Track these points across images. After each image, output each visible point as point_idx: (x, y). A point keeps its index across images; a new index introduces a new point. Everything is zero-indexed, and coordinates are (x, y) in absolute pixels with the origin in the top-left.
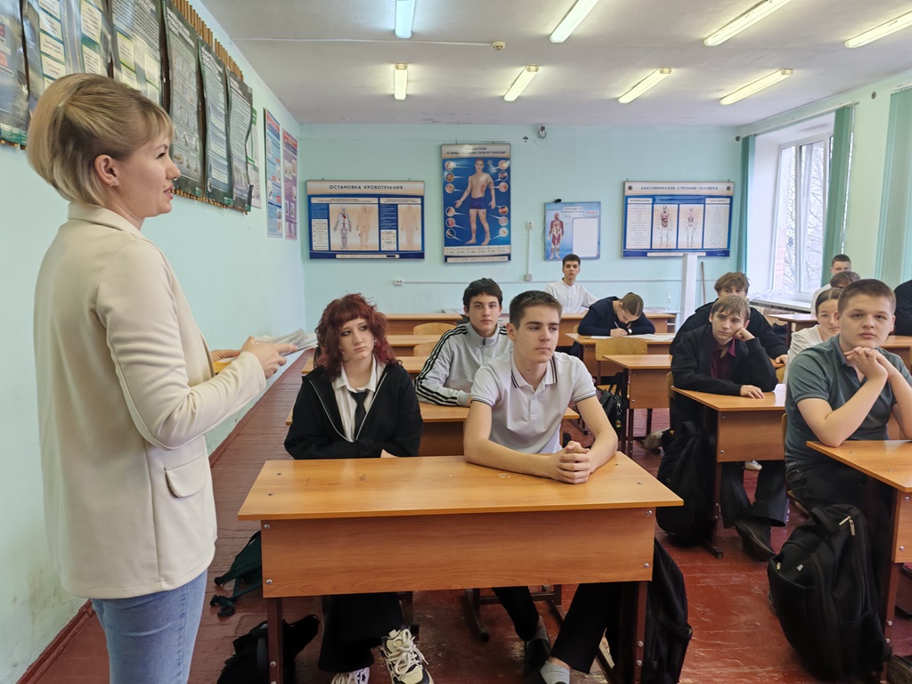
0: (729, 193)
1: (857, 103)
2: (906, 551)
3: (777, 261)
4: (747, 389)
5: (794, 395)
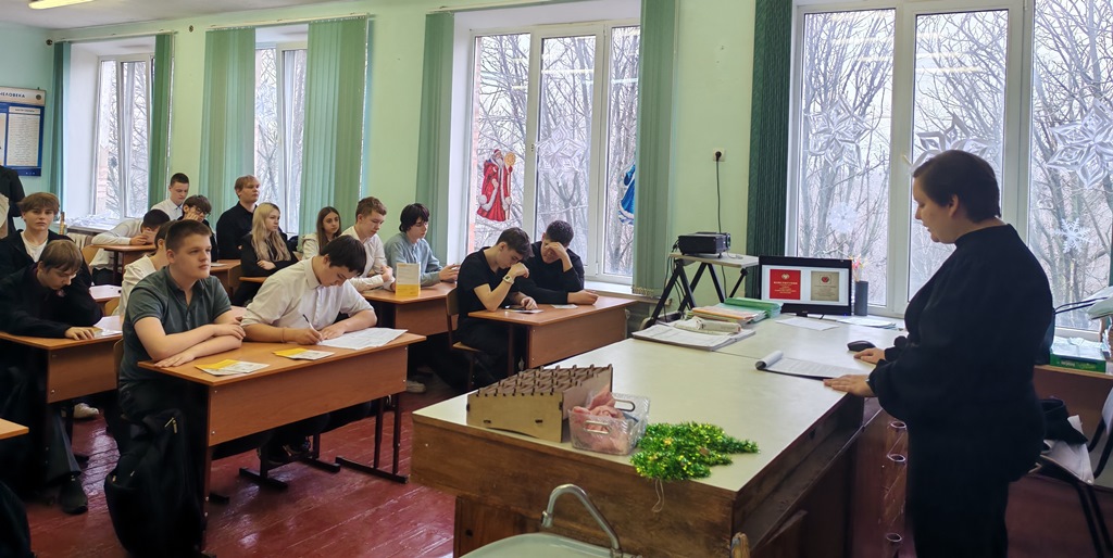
0: (41, 102)
1: (176, 33)
2: (216, 435)
3: (99, 182)
4: (73, 331)
5: (132, 316)
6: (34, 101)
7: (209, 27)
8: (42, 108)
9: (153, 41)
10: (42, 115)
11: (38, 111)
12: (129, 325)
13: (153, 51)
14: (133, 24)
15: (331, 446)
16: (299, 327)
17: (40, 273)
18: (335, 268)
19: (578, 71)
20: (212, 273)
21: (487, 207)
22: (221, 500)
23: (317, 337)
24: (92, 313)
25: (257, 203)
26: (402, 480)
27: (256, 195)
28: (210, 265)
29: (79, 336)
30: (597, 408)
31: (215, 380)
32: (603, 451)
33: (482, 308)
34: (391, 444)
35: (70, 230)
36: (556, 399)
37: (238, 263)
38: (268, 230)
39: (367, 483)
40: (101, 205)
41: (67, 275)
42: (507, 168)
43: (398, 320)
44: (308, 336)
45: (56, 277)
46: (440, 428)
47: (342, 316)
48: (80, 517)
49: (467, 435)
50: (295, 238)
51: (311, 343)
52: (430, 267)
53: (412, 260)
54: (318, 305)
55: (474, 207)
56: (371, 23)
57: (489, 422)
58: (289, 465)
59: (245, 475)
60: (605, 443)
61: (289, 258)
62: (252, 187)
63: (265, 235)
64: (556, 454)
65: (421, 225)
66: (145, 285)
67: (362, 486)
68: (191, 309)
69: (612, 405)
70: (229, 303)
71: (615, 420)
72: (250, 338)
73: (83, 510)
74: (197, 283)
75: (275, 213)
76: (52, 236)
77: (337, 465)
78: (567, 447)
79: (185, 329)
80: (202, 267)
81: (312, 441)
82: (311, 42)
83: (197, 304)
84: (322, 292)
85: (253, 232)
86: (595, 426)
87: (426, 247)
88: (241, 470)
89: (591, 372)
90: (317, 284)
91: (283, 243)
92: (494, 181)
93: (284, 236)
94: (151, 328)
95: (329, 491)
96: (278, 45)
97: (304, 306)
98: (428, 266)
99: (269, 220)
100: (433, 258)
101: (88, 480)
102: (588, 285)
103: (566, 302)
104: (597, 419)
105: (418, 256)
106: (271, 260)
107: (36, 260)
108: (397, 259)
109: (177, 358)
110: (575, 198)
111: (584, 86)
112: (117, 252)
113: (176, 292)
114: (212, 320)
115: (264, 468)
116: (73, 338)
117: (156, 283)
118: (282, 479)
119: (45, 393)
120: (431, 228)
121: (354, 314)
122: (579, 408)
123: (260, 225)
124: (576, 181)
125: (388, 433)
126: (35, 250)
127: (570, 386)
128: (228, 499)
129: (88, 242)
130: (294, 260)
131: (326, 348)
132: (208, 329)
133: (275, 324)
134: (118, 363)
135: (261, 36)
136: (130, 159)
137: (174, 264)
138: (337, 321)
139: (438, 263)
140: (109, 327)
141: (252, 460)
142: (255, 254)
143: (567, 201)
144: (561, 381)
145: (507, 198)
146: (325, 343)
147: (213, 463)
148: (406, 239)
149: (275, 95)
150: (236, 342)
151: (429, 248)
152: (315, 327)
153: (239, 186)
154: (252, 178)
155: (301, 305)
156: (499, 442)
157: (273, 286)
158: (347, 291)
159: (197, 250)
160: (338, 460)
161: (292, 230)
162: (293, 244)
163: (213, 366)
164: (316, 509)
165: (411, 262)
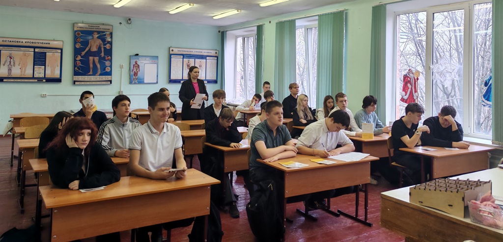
0: (217, 55)
1: (264, 24)
2: (288, 193)
3: (237, 86)
4: (233, 144)
5: (254, 140)
6: (215, 55)
7: (277, 21)
8: (217, 57)
9: (256, 28)
10: (217, 60)
11: (216, 58)
12: (253, 143)
13: (256, 32)
14: (248, 22)
15: (336, 204)
16: (321, 149)
17: (220, 121)
18: (336, 124)
19: (452, 28)
20: (283, 124)
21: (406, 97)
22: (290, 222)
23: (328, 155)
24: (239, 138)
25: (299, 95)
26: (370, 225)
27: (297, 91)
28: (283, 120)
29: (235, 147)
30: (485, 203)
31: (287, 169)
32: (490, 226)
33: (406, 147)
34: (364, 207)
35: (227, 105)
36: (460, 195)
37: (292, 120)
38: (304, 106)
39: (352, 223)
40: (238, 95)
41: (230, 122)
42: (416, 78)
43: (364, 149)
44: (323, 154)
45: (226, 123)
46: (395, 202)
47: (339, 146)
48: (237, 219)
49: (409, 207)
50: (315, 110)
51: (325, 157)
52: (378, 125)
53: (369, 122)
54: (328, 140)
55: (399, 97)
56: (346, 13)
57: (422, 202)
58: (317, 210)
59: (299, 212)
60: (491, 221)
61: (312, 119)
62: (296, 88)
63: (302, 108)
64: (462, 224)
65: (373, 106)
66: (258, 127)
67: (351, 225)
68: (276, 138)
69: (493, 202)
70: (291, 137)
71: (497, 210)
72: (300, 153)
73: (238, 217)
74: (278, 127)
75: (306, 98)
76: (223, 107)
77: (338, 213)
78: (468, 221)
79: (274, 147)
80: (280, 121)
81: (327, 201)
82: (320, 24)
83: (278, 136)
84: (330, 134)
85: (297, 107)
86: (485, 212)
87: (375, 116)
88: (297, 210)
89: (478, 183)
90: (327, 130)
91: (310, 112)
92: (409, 85)
93: (310, 109)
94: (261, 145)
95: (335, 225)
96: (305, 26)
97: (322, 140)
98: (377, 125)
99: (303, 101)
100: (379, 121)
101: (239, 205)
102: (465, 139)
103: (451, 147)
104: (486, 208)
105: (371, 120)
106: (305, 119)
107: (218, 116)
108: (362, 121)
109: (272, 158)
110: (453, 94)
111: (456, 36)
112: (245, 113)
113: (270, 131)
114: (284, 144)
115: (307, 210)
116: (232, 147)
117: (262, 127)
118: (314, 216)
119: (223, 169)
120: (377, 107)
121: (344, 145)
122: (474, 201)
123: (300, 104)
124: (453, 85)
125: (362, 202)
126: (218, 112)
127: (467, 189)
128: (292, 221)
129: (234, 109)
130: (315, 120)
131: (332, 160)
132: (282, 147)
133: (310, 147)
134: (249, 159)
135: (298, 23)
136: (248, 77)
137: (269, 119)
138: (336, 148)
139: (381, 124)
140: (245, 144)
141: (301, 206)
142: (298, 116)
143: (448, 96)
144: (461, 186)
145: (416, 93)
146: (331, 157)
147: (287, 204)
148: (365, 112)
149: (304, 48)
150: (294, 154)
151: (377, 117)
152: (327, 150)
153: (291, 87)
154: (295, 84)
155: (321, 139)
156: (428, 214)
157: (309, 130)
158: (341, 134)
159: (278, 113)
160: (339, 211)
161: (313, 107)
162: (314, 112)
163: (286, 163)
164: (330, 232)
165: (368, 122)
